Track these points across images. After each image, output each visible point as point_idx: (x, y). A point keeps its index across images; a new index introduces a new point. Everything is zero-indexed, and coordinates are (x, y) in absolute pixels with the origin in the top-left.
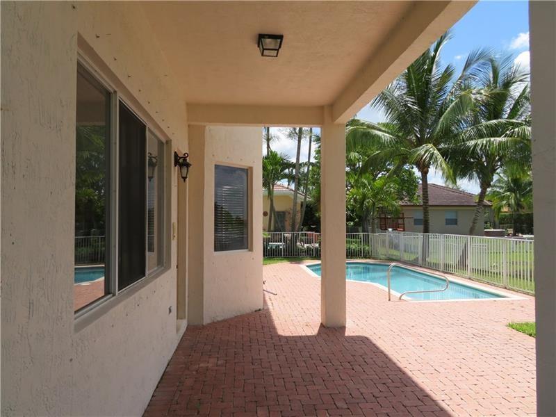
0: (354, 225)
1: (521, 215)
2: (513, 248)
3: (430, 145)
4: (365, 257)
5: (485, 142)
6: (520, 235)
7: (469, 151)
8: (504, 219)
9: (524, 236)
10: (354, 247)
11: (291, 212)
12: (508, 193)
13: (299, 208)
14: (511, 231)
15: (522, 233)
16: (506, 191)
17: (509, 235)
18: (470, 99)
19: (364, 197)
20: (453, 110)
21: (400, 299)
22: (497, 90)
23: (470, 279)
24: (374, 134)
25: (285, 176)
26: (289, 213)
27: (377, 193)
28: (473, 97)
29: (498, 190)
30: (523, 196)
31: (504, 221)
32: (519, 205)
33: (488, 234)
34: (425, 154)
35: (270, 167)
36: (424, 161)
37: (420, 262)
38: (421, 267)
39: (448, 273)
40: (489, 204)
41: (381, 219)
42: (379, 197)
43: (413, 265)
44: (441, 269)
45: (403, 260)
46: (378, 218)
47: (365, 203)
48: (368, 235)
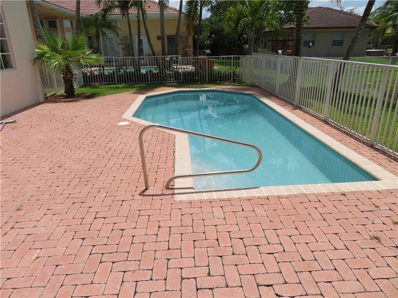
8: (386, 40)
10: (224, 71)
11: (183, 35)
14: (390, 51)
17: (387, 55)
19: (241, 15)
23: (325, 122)
26: (181, 37)
31: (385, 42)
33: (369, 54)
37: (277, 91)
38: (277, 97)
39: (300, 109)
40: (376, 25)
41: (272, 41)
42: (257, 16)
43: (270, 94)
44: (296, 103)
45: (263, 87)
46: (268, 40)
47: (241, 22)
48: (239, 57)
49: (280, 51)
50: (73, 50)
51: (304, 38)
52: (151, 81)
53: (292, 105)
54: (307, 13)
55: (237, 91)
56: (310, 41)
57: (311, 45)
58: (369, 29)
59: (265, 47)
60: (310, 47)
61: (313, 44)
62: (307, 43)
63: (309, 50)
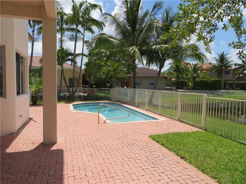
0: (110, 85)
1: (180, 82)
2: (174, 95)
3: (135, 47)
4: (107, 100)
5: (159, 47)
6: (178, 90)
7: (152, 51)
8: (173, 83)
9: (180, 90)
10: (103, 95)
11: (78, 78)
12: (174, 72)
13: (81, 76)
14: (175, 88)
15: (179, 89)
16: (174, 71)
17: (174, 90)
18: (154, 25)
19: (109, 72)
20: (147, 30)
21: (105, 122)
22: (167, 24)
23: (147, 110)
24: (110, 40)
25: (69, 60)
26: (76, 79)
27: (115, 70)
28: (155, 24)
29: (171, 71)
30: (180, 73)
31: (173, 84)
32: (178, 77)
33: (166, 89)
34: (131, 51)
35: (60, 55)
36: (131, 54)
37: (128, 102)
38: (129, 104)
39: (138, 107)
40: (167, 77)
41: (121, 82)
42: (116, 72)
43: (126, 103)
44: (136, 106)
45: (122, 101)
46: (119, 82)
47: (109, 74)
48: (109, 89)
49: (125, 87)
50: (39, 84)
51: (137, 81)
52: (67, 99)
53: (135, 106)
54: (137, 70)
55: (112, 103)
56: (139, 83)
57: (140, 84)
58: (164, 78)
59: (117, 85)
60: (139, 85)
61: (141, 84)
62: (138, 84)
63: (139, 87)
